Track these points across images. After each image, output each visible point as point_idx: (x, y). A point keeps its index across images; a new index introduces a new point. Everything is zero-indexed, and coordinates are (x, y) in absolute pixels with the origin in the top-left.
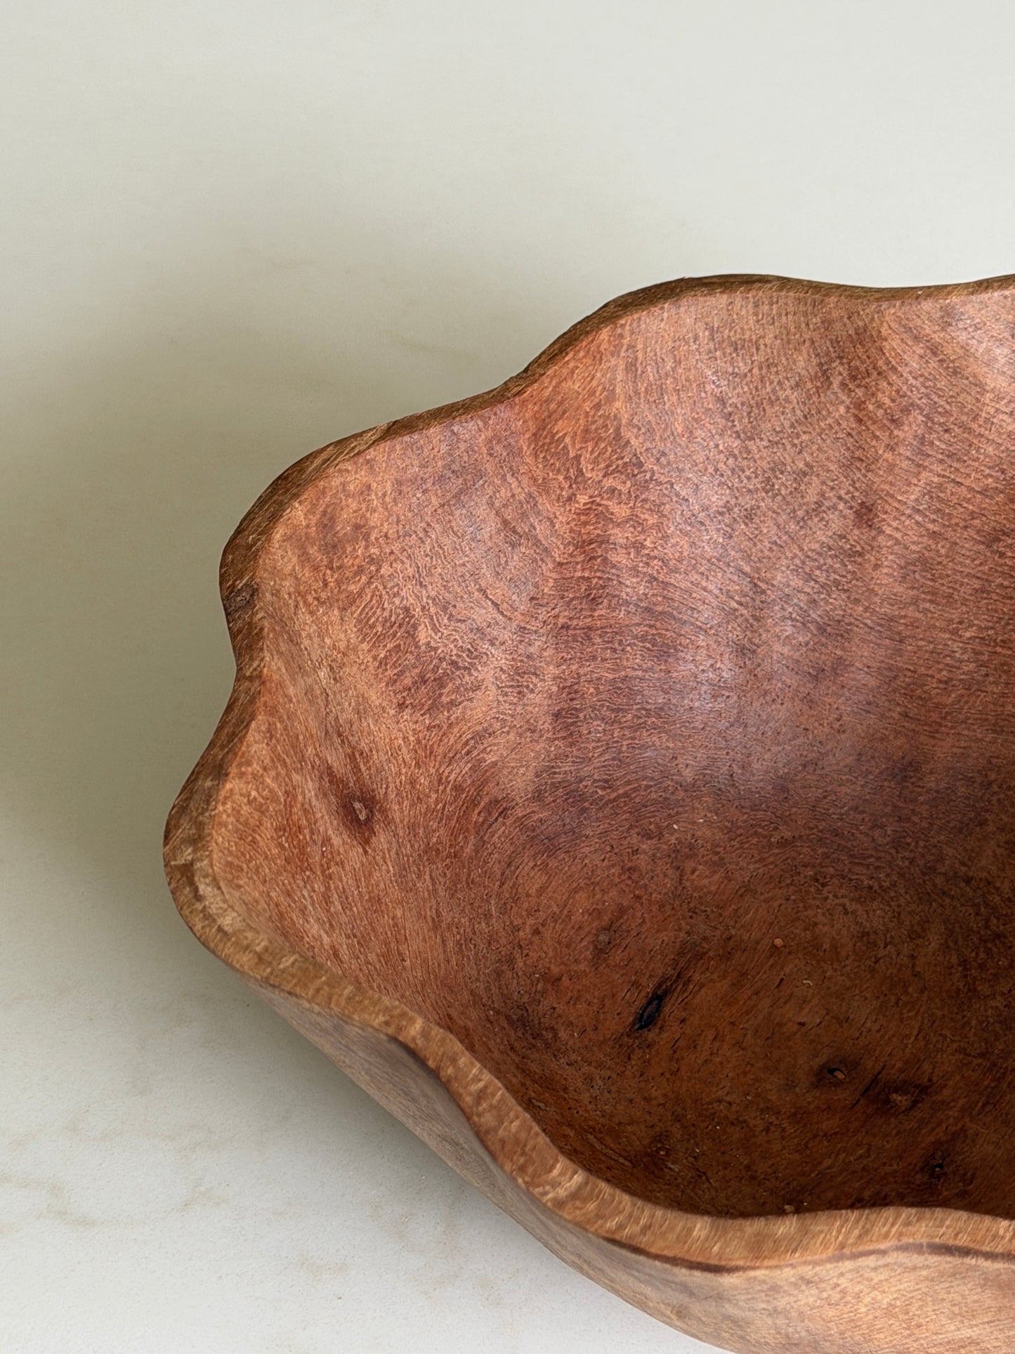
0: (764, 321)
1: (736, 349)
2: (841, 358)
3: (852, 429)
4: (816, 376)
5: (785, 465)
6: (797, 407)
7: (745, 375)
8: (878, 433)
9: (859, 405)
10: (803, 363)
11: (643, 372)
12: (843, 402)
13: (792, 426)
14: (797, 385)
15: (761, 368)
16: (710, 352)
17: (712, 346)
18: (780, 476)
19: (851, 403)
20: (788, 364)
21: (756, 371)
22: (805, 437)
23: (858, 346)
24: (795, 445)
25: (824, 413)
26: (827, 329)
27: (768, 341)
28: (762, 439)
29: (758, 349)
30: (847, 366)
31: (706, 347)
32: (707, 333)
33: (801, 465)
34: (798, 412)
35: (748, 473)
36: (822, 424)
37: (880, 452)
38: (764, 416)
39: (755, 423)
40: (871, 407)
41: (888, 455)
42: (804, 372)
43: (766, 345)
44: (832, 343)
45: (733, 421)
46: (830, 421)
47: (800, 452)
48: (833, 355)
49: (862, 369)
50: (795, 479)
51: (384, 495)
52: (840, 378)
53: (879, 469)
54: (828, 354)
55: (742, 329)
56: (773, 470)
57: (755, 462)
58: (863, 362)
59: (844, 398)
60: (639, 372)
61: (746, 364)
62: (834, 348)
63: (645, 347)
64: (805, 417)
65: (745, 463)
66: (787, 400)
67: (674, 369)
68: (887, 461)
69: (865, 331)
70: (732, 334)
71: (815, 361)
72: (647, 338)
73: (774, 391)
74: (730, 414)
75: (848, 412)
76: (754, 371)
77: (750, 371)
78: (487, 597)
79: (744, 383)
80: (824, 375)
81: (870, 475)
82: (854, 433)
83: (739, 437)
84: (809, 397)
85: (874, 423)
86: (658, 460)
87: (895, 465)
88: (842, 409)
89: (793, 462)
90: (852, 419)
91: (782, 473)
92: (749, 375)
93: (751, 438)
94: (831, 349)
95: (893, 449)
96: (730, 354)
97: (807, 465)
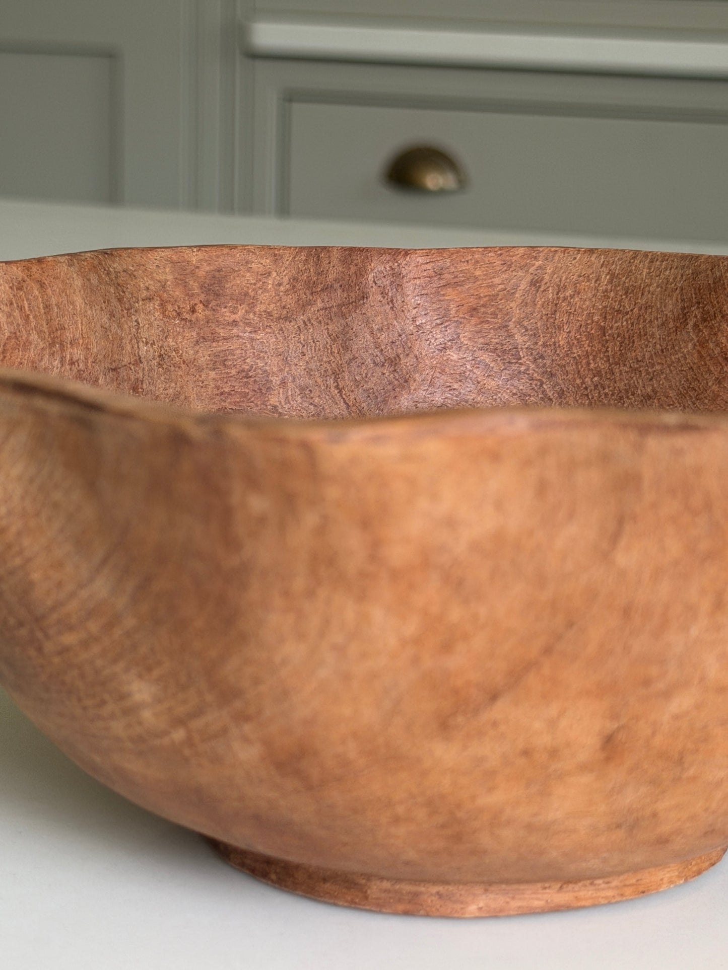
0: (654, 274)
1: (626, 293)
2: (699, 303)
3: (694, 363)
4: (678, 318)
5: (637, 388)
6: (658, 342)
7: (627, 313)
8: (712, 369)
9: (703, 343)
10: (671, 307)
11: (545, 290)
12: (692, 340)
13: (651, 358)
14: (663, 324)
15: (640, 309)
16: (606, 291)
17: (609, 287)
18: (631, 397)
19: (698, 341)
20: (661, 307)
21: (636, 310)
22: (658, 367)
23: (713, 293)
24: (648, 373)
25: (677, 348)
26: (694, 279)
27: (651, 289)
28: (625, 365)
29: (643, 294)
30: (701, 310)
31: (604, 287)
32: (608, 277)
33: (649, 389)
34: (658, 346)
35: (607, 391)
36: (673, 357)
37: (710, 384)
38: (633, 346)
39: (623, 351)
40: (711, 345)
41: (715, 388)
42: (669, 314)
43: (649, 292)
44: (695, 290)
45: (608, 347)
46: (680, 355)
47: (651, 380)
48: (694, 301)
49: (712, 313)
50: (642, 401)
51: (280, 284)
52: (695, 320)
53: (706, 398)
54: (690, 300)
55: (636, 278)
56: (627, 391)
57: (615, 382)
58: (713, 307)
59: (694, 337)
60: (542, 289)
61: (630, 304)
62: (695, 294)
63: (554, 273)
64: (662, 351)
65: (607, 382)
66: (653, 336)
67: (572, 297)
68: (713, 392)
69: (720, 280)
70: (627, 281)
71: (680, 305)
72: (556, 267)
73: (644, 327)
74: (607, 341)
75: (694, 348)
76: (634, 311)
77: (632, 310)
78: (341, 395)
79: (624, 319)
80: (683, 317)
81: (697, 403)
82: (695, 367)
83: (609, 360)
84: (670, 334)
85: (712, 358)
86: (535, 360)
87: (718, 396)
88: (690, 345)
89: (644, 387)
90: (696, 355)
91: (633, 394)
92: (630, 313)
93: (616, 364)
94: (694, 296)
95: (720, 383)
96: (621, 296)
97: (653, 390)
